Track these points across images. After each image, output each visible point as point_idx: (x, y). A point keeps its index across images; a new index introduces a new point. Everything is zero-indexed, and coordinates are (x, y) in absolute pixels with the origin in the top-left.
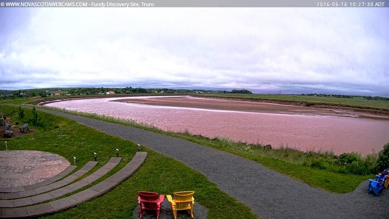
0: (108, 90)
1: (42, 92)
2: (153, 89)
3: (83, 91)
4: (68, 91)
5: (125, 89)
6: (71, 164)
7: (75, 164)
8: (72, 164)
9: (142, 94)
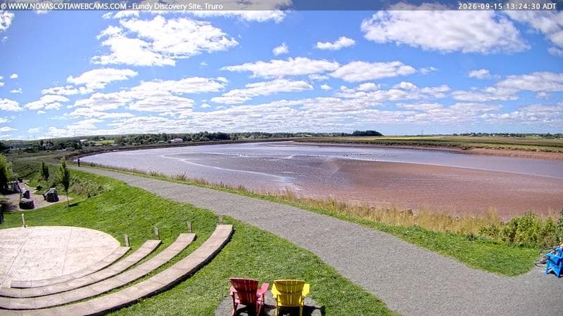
0: (174, 136)
1: (75, 141)
2: (239, 134)
3: (136, 139)
4: (113, 139)
5: (198, 134)
6: (121, 245)
7: (127, 244)
8: (123, 245)
9: (224, 141)
